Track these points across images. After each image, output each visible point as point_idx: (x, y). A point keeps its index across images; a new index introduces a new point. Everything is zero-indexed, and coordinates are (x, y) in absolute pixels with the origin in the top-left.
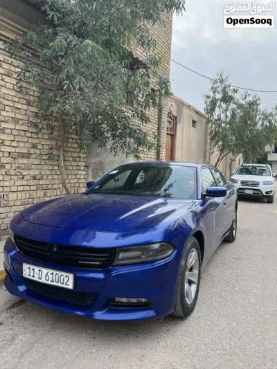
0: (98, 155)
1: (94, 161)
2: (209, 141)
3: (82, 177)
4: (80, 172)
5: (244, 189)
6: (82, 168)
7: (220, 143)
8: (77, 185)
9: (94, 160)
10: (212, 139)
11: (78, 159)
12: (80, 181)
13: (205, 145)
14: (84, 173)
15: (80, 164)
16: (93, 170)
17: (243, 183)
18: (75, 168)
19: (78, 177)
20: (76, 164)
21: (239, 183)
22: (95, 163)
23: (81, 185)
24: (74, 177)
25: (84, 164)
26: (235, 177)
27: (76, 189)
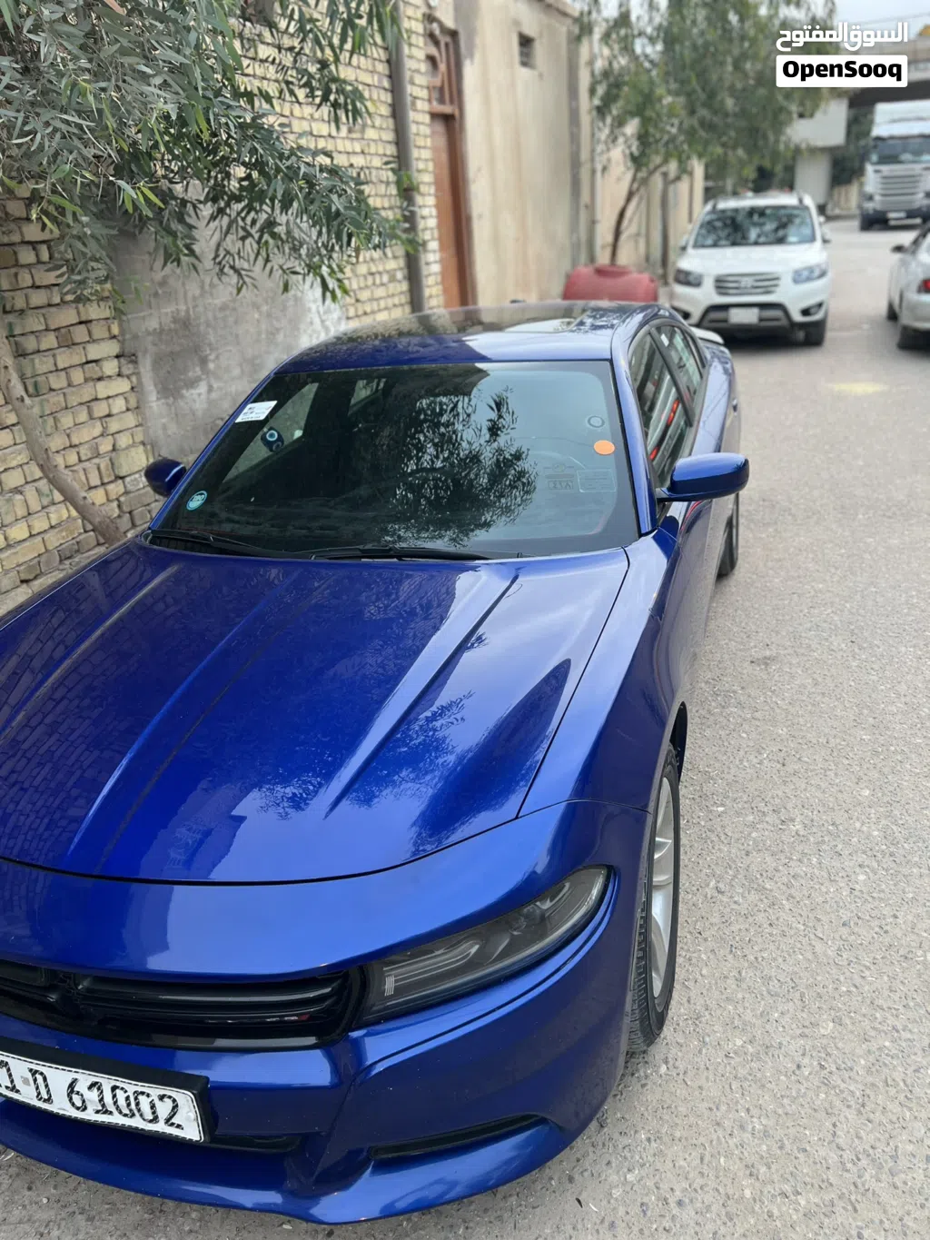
0: (163, 291)
1: (153, 324)
2: (586, 118)
3: (119, 404)
4: (103, 389)
5: (725, 307)
6: (110, 367)
7: (632, 127)
8: (105, 446)
9: (150, 321)
10: (601, 111)
11: (80, 334)
12: (114, 426)
13: (575, 138)
14: (123, 386)
15: (94, 352)
16: (157, 363)
17: (721, 284)
18: (78, 376)
19: (100, 409)
20: (78, 358)
21: (708, 284)
22: (160, 332)
23: (124, 441)
24: (83, 416)
25: (113, 348)
26: (692, 261)
27: (104, 463)
